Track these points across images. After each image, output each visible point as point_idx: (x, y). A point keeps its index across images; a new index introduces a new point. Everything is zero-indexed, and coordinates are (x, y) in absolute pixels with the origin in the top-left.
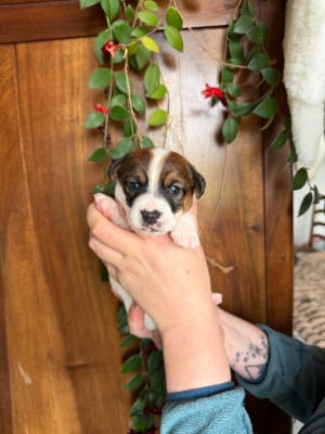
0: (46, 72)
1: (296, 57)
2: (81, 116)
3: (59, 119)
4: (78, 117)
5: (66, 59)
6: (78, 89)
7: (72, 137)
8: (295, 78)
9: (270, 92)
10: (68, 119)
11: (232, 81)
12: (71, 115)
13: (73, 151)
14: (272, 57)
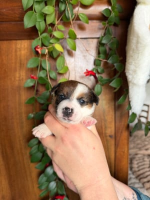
0: (7, 56)
1: (132, 62)
2: (24, 77)
3: (13, 79)
4: (23, 78)
5: (18, 50)
6: (24, 64)
7: (19, 88)
8: (131, 72)
9: (118, 74)
10: (17, 79)
11: (100, 65)
12: (19, 77)
13: (20, 95)
14: (120, 57)
